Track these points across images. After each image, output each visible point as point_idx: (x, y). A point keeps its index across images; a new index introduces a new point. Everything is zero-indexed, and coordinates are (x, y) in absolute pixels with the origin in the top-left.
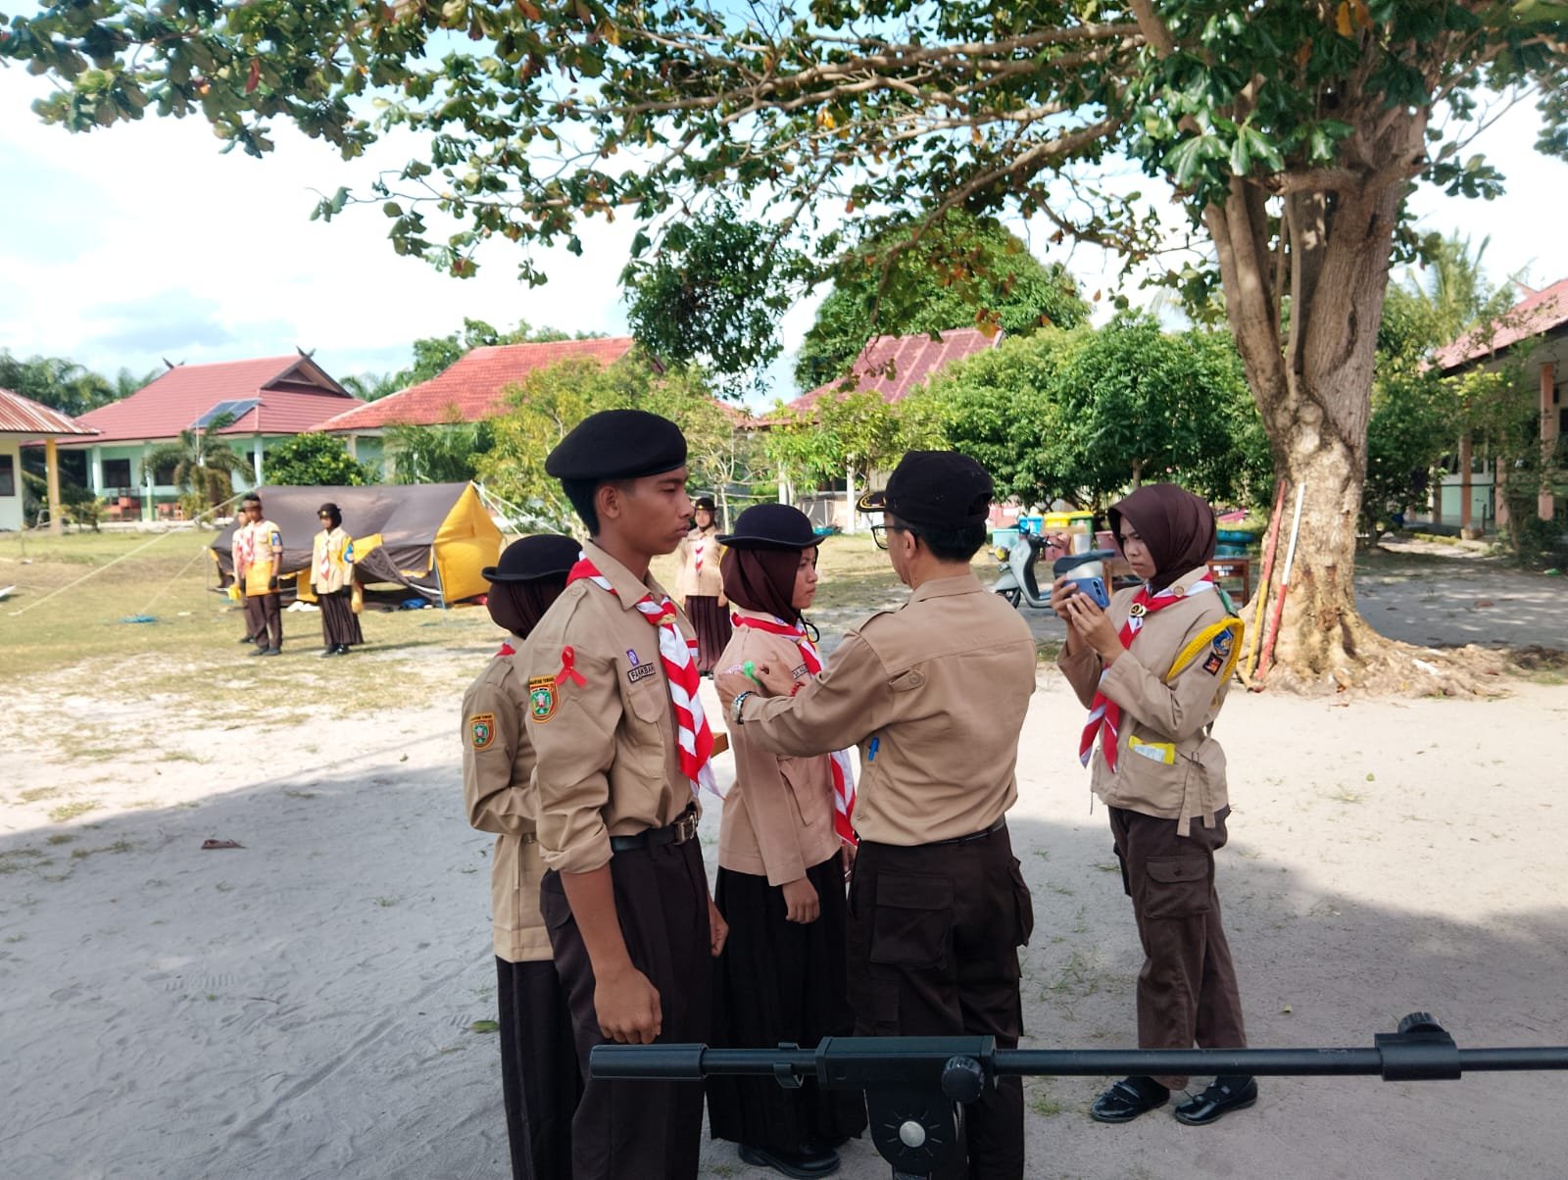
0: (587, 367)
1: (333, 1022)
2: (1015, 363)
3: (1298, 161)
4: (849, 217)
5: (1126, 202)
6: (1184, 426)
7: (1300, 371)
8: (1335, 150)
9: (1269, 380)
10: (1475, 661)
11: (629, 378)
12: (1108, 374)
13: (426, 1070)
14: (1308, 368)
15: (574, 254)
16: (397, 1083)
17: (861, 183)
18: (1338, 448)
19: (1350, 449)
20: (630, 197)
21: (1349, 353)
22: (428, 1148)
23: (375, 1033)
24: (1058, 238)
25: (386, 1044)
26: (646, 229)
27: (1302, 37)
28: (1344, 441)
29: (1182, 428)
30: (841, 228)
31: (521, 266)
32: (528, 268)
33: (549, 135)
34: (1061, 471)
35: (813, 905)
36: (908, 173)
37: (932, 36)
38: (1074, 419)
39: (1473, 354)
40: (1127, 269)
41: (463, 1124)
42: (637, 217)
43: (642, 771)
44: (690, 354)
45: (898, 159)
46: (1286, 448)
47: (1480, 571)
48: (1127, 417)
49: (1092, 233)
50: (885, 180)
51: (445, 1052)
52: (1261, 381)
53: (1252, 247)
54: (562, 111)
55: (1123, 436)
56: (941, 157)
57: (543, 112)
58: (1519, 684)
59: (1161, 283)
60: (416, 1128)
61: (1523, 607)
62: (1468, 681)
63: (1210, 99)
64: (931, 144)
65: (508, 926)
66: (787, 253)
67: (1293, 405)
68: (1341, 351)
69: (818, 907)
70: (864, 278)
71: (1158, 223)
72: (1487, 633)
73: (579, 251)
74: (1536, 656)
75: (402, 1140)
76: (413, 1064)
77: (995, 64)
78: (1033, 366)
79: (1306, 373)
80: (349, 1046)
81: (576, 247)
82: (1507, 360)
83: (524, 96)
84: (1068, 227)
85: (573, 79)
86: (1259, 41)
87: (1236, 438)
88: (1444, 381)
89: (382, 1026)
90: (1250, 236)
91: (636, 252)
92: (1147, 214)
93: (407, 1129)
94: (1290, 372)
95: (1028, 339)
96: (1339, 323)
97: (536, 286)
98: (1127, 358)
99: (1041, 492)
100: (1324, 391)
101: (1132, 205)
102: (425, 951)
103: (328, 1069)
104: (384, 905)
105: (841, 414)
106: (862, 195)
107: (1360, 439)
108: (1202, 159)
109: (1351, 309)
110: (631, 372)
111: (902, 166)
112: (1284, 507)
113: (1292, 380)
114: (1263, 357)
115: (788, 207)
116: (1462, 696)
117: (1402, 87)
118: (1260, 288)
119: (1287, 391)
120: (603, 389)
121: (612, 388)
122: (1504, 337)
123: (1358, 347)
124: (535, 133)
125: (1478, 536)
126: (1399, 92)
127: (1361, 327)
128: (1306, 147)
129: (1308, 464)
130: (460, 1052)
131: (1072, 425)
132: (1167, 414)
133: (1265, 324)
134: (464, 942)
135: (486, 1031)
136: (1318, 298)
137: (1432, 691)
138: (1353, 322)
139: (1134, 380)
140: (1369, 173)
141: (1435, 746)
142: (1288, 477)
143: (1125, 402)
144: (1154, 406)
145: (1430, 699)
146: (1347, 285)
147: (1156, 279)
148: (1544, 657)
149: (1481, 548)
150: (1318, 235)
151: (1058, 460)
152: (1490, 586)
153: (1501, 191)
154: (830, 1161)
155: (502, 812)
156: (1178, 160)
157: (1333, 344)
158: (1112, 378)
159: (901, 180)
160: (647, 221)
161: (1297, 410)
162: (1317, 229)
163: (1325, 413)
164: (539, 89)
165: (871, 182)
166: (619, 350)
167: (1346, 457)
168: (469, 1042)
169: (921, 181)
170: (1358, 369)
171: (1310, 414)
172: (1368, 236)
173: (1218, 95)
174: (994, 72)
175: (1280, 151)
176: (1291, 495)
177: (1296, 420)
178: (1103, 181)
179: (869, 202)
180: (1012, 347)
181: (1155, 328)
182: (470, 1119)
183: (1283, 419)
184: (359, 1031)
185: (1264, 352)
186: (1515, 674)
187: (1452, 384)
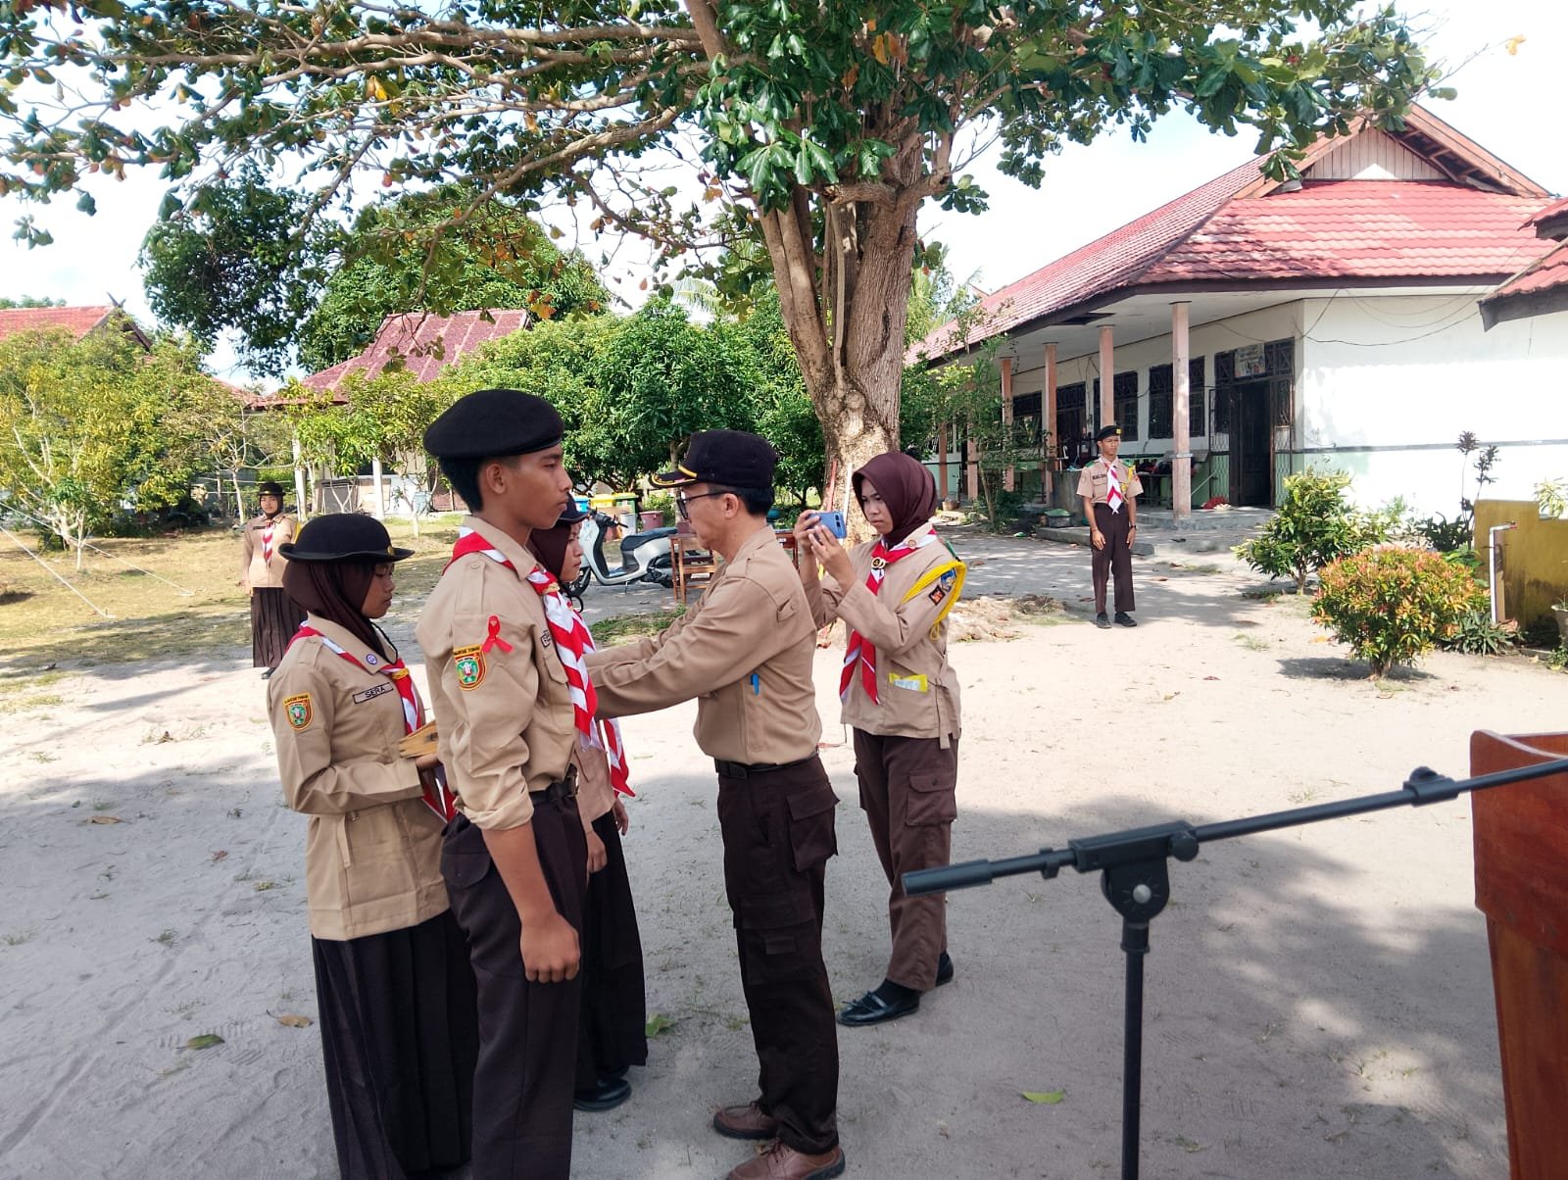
0: (57, 339)
1: (15, 1069)
2: (549, 346)
3: (849, 174)
4: (386, 191)
5: (663, 196)
6: (714, 411)
7: (844, 364)
8: (880, 167)
9: (819, 371)
10: (988, 610)
11: (110, 352)
12: (643, 361)
13: (155, 1094)
14: (851, 360)
15: (85, 214)
16: (128, 1113)
17: (400, 156)
18: (879, 432)
19: (887, 431)
20: (159, 154)
21: (884, 347)
22: (200, 1165)
23: (73, 1071)
24: (599, 226)
25: (94, 1079)
26: (176, 190)
27: (850, 62)
28: (882, 425)
29: (712, 413)
30: (378, 201)
31: (19, 224)
32: (26, 226)
33: (46, 78)
34: (602, 453)
35: (601, 854)
36: (447, 152)
37: (474, 16)
38: (614, 403)
39: (953, 348)
40: (662, 261)
41: (227, 1135)
42: (164, 176)
43: (556, 729)
44: (215, 328)
45: (442, 135)
46: (836, 431)
47: (965, 536)
48: (663, 403)
49: (630, 223)
50: (425, 157)
51: (168, 1074)
52: (813, 371)
53: (801, 249)
54: (62, 52)
55: (660, 421)
56: (484, 138)
57: (39, 52)
58: (1025, 627)
59: (697, 275)
60: (175, 1149)
61: (1008, 565)
62: (989, 627)
63: (776, 112)
64: (473, 124)
65: (338, 906)
66: (326, 223)
67: (840, 394)
68: (878, 346)
69: (604, 856)
70: (403, 255)
71: (699, 219)
72: (988, 586)
73: (92, 211)
74: (1033, 603)
75: (165, 1164)
76: (139, 1093)
77: (543, 52)
78: (568, 349)
79: (849, 365)
80: (49, 1089)
81: (88, 205)
82: (979, 354)
83: (16, 32)
84: (610, 215)
85: (78, 20)
86: (816, 63)
87: (759, 423)
88: (929, 373)
89: (77, 1064)
90: (799, 239)
91: (166, 215)
92: (689, 209)
93: (165, 1152)
94: (838, 363)
95: (561, 322)
96: (876, 321)
97: (37, 246)
98: (660, 345)
99: (583, 474)
100: (864, 381)
101: (668, 199)
102: (88, 983)
103: (34, 1116)
104: (12, 943)
105: (371, 394)
106: (401, 169)
107: (894, 423)
108: (773, 167)
109: (884, 309)
110: (113, 345)
111: (445, 144)
112: (836, 484)
113: (839, 372)
114: (814, 351)
115: (326, 177)
116: (987, 639)
117: (932, 115)
118: (809, 287)
119: (835, 381)
120: (78, 364)
121: (90, 362)
122: (976, 334)
123: (891, 343)
124: (27, 74)
125: (956, 507)
126: (930, 120)
127: (893, 325)
128: (855, 163)
129: (855, 445)
130: (185, 1071)
131: (612, 409)
132: (700, 400)
133: (815, 319)
134: (132, 967)
135: (206, 1046)
136: (857, 297)
137: (964, 636)
138: (886, 319)
139: (668, 367)
140: (901, 189)
141: (980, 680)
142: (839, 457)
143: (661, 387)
144: (688, 393)
145: (963, 643)
146: (881, 287)
147: (693, 270)
148: (1040, 604)
149: (959, 517)
150: (851, 241)
151: (598, 443)
152: (977, 550)
153: (985, 207)
154: (624, 1089)
155: (329, 791)
156: (751, 166)
157: (871, 340)
158: (647, 364)
159: (440, 158)
160: (177, 182)
161: (844, 398)
162: (851, 235)
163: (867, 401)
164: (34, 25)
165: (411, 156)
166: (89, 320)
167: (885, 439)
168: (191, 1060)
169: (460, 160)
170: (891, 362)
171: (855, 401)
172: (899, 243)
173: (782, 108)
174: (541, 59)
175: (835, 165)
176: (841, 474)
177: (844, 407)
178: (642, 174)
179: (409, 178)
180: (544, 330)
181: (683, 318)
182: (232, 1129)
183: (832, 406)
184: (52, 1073)
185: (815, 345)
186: (1019, 618)
187: (934, 374)
